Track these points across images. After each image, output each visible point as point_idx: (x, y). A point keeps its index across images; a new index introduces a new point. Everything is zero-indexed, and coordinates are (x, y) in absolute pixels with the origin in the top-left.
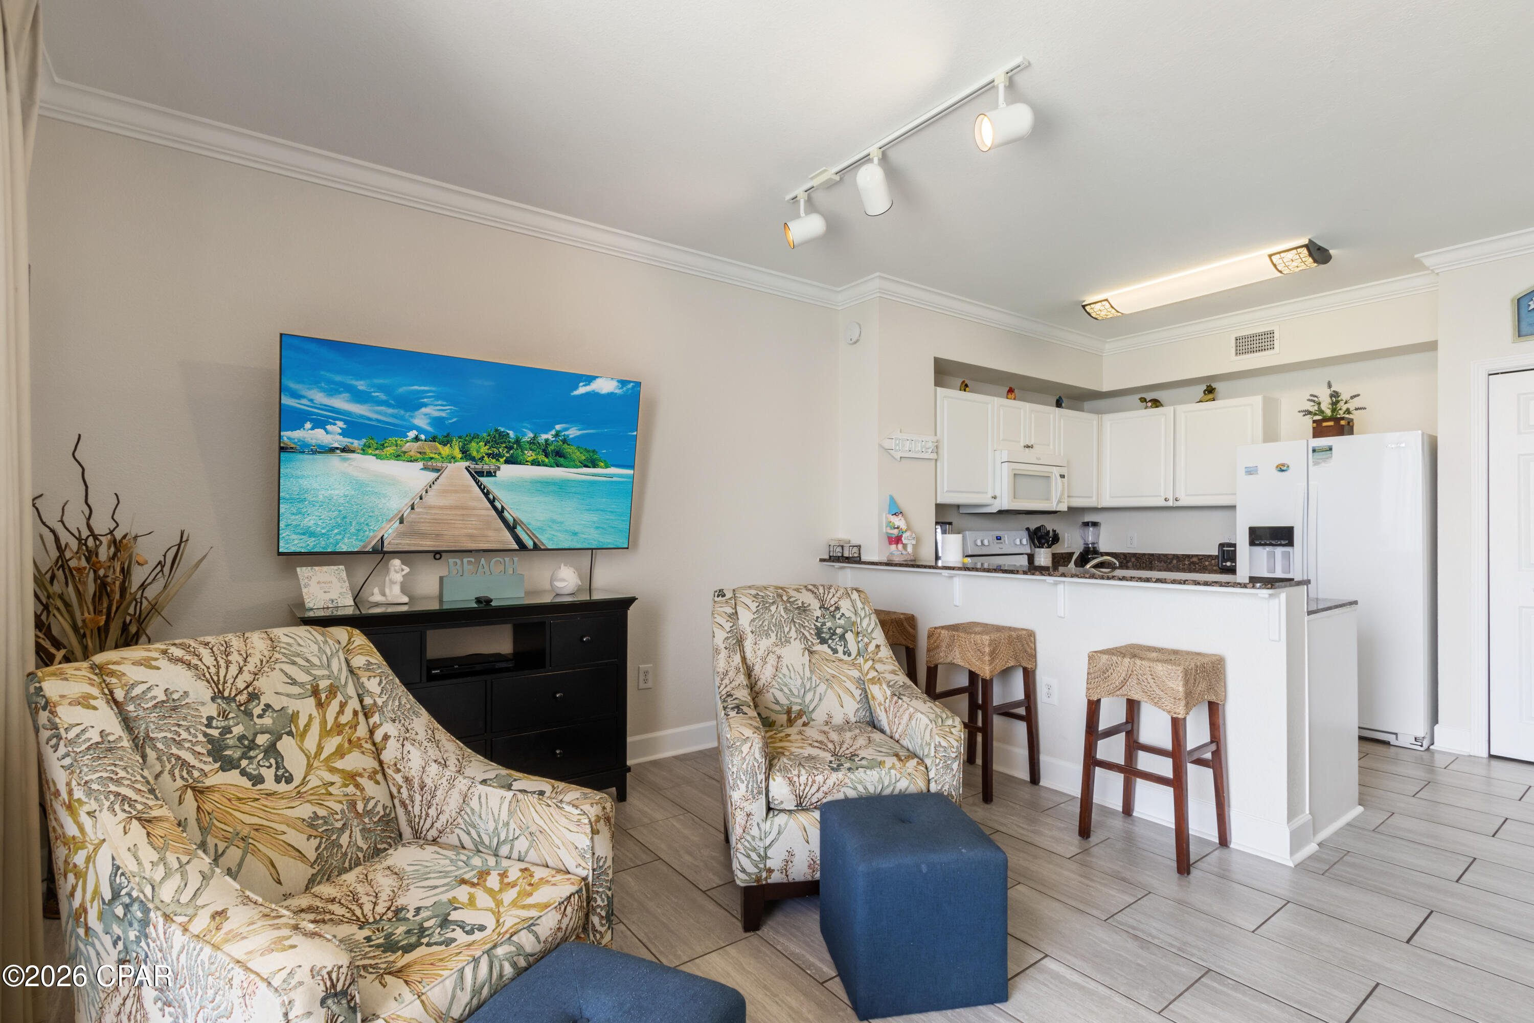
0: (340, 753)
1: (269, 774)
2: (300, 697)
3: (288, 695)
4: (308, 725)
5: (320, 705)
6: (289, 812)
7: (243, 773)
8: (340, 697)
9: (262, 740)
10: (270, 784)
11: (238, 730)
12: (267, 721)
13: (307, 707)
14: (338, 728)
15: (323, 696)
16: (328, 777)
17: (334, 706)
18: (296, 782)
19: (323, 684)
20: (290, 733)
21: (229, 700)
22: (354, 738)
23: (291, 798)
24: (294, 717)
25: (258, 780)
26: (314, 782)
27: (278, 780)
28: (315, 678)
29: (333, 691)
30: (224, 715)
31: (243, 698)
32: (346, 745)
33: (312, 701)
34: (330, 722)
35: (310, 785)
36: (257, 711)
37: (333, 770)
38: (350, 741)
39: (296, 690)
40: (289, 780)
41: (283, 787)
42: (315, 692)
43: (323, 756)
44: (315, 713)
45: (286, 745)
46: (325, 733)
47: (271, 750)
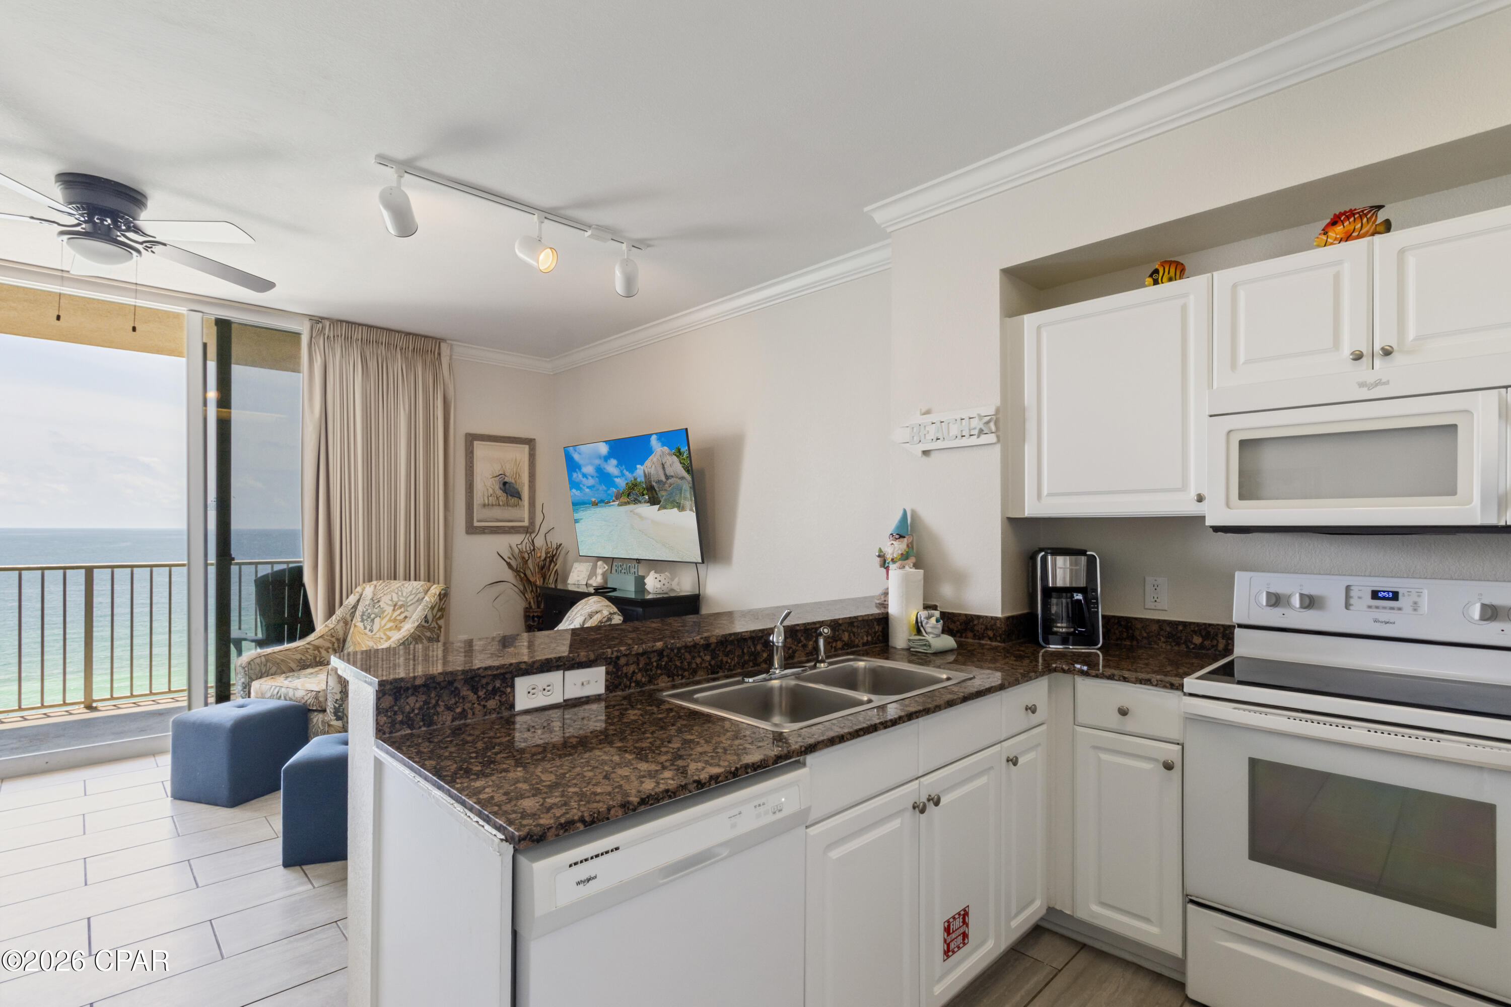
0: (390, 629)
1: (369, 627)
2: (390, 605)
3: (387, 604)
4: (386, 616)
5: (394, 610)
6: (367, 642)
7: (364, 625)
8: (402, 609)
9: (373, 616)
10: (367, 631)
11: (369, 611)
12: (376, 611)
13: (389, 609)
14: (395, 620)
15: (397, 607)
16: (383, 636)
17: (398, 612)
18: (373, 633)
19: (400, 603)
20: (380, 617)
21: (373, 601)
22: (399, 626)
23: (369, 638)
24: (384, 612)
25: (365, 628)
26: (378, 636)
27: (370, 630)
28: (399, 600)
29: (401, 607)
30: (369, 605)
31: (376, 601)
32: (394, 627)
33: (392, 608)
34: (393, 617)
35: (376, 636)
36: (376, 607)
37: (385, 634)
38: (396, 626)
39: (390, 603)
40: (372, 632)
41: (369, 633)
42: (395, 605)
43: (384, 628)
44: (390, 613)
45: (377, 620)
46: (390, 620)
47: (373, 620)
